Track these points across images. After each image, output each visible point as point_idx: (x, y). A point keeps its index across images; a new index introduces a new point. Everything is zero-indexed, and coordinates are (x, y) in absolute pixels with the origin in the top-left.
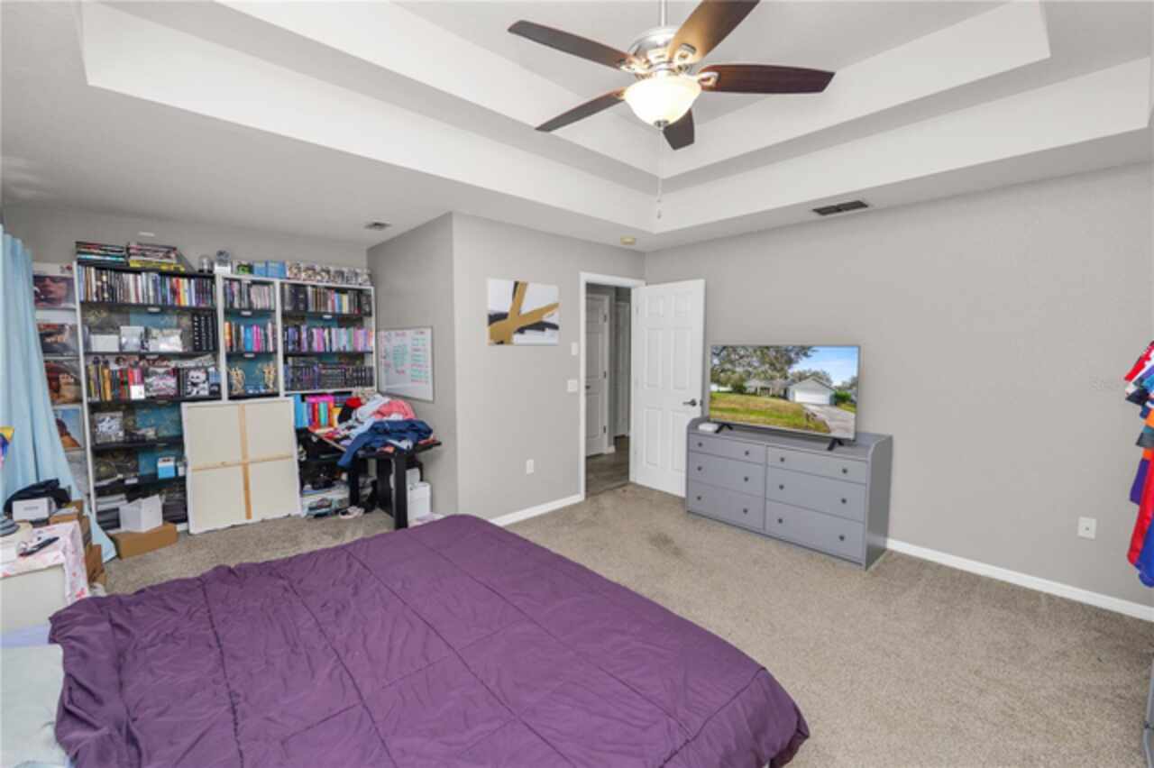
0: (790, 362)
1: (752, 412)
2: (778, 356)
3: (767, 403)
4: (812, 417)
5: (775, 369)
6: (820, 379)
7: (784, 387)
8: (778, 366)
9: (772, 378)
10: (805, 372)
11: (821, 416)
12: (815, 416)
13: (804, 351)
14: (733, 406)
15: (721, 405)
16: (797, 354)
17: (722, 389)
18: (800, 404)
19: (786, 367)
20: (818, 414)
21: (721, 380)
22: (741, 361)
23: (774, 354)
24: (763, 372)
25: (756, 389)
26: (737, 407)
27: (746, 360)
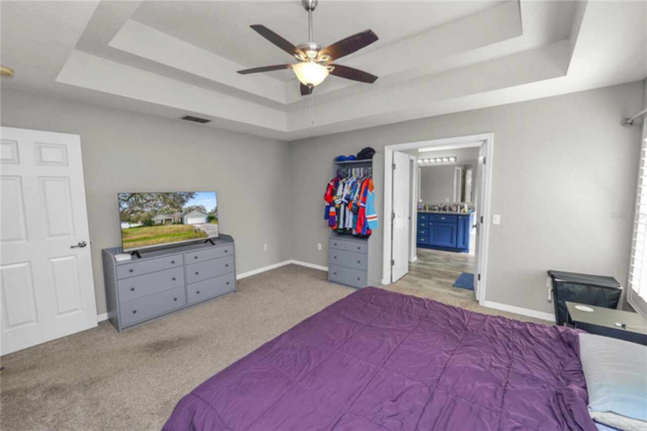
0: (183, 202)
1: (160, 237)
2: (176, 199)
3: (170, 228)
4: (198, 231)
5: (174, 207)
6: (200, 209)
7: (181, 217)
8: (175, 204)
9: (172, 213)
10: (192, 207)
11: (202, 229)
12: (199, 229)
13: (190, 195)
14: (145, 235)
15: (135, 237)
16: (187, 197)
17: (133, 225)
18: (191, 226)
19: (181, 205)
20: (200, 228)
21: (131, 218)
22: (148, 204)
23: (172, 197)
24: (166, 210)
25: (162, 221)
26: (149, 235)
27: (152, 203)
